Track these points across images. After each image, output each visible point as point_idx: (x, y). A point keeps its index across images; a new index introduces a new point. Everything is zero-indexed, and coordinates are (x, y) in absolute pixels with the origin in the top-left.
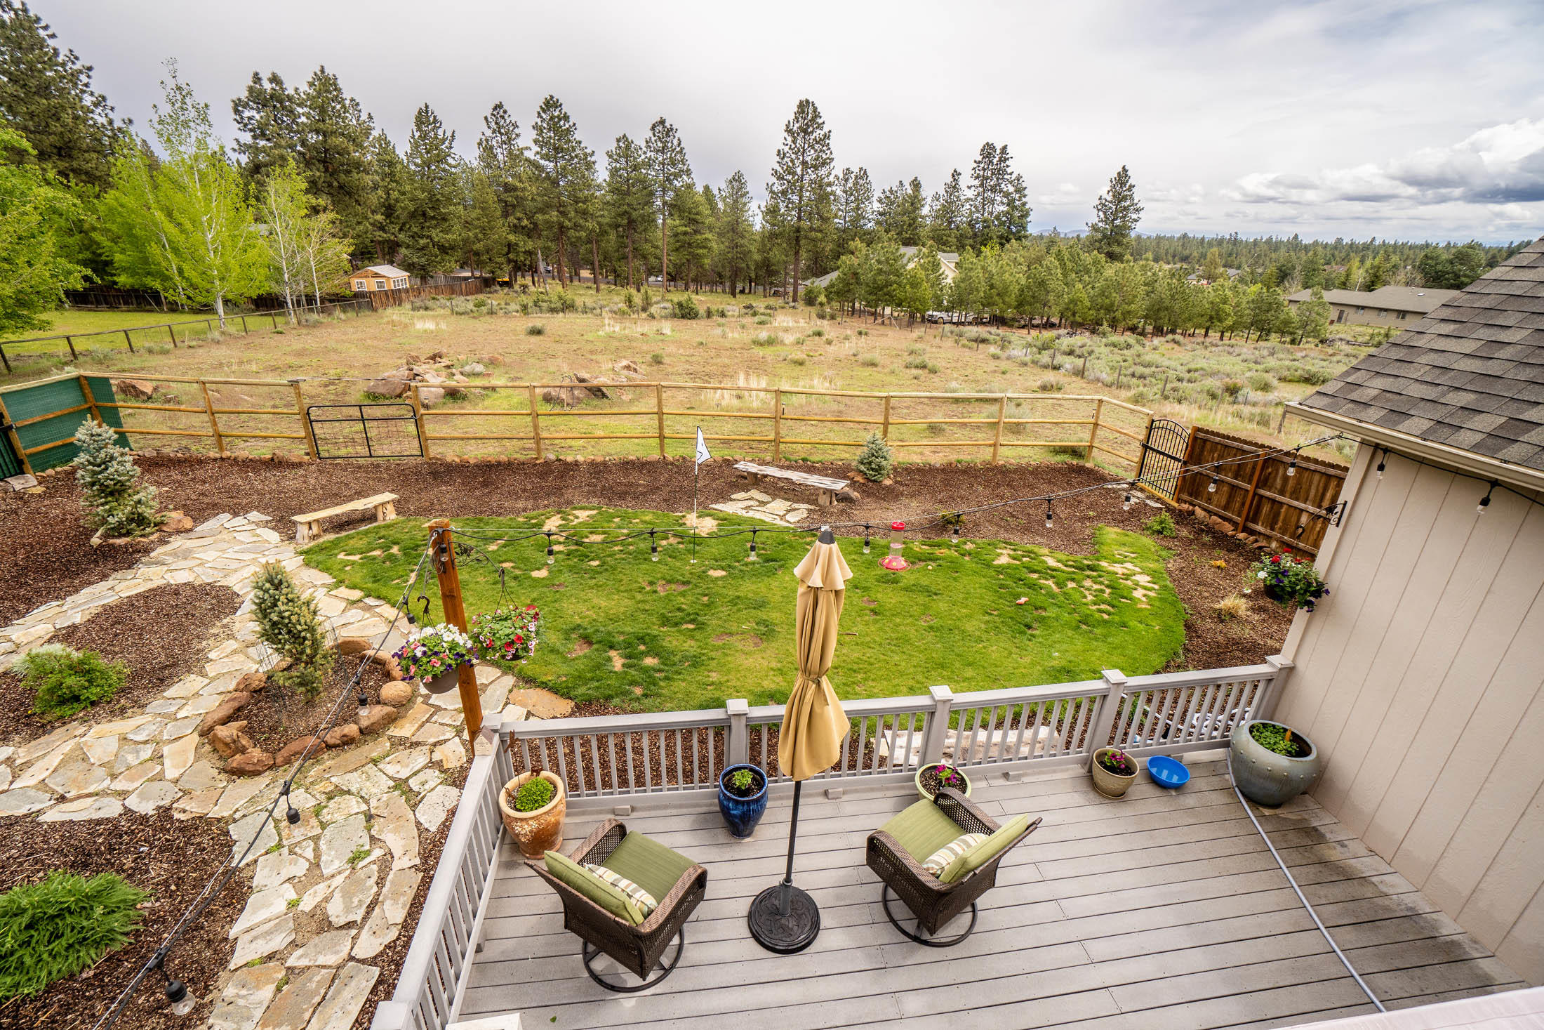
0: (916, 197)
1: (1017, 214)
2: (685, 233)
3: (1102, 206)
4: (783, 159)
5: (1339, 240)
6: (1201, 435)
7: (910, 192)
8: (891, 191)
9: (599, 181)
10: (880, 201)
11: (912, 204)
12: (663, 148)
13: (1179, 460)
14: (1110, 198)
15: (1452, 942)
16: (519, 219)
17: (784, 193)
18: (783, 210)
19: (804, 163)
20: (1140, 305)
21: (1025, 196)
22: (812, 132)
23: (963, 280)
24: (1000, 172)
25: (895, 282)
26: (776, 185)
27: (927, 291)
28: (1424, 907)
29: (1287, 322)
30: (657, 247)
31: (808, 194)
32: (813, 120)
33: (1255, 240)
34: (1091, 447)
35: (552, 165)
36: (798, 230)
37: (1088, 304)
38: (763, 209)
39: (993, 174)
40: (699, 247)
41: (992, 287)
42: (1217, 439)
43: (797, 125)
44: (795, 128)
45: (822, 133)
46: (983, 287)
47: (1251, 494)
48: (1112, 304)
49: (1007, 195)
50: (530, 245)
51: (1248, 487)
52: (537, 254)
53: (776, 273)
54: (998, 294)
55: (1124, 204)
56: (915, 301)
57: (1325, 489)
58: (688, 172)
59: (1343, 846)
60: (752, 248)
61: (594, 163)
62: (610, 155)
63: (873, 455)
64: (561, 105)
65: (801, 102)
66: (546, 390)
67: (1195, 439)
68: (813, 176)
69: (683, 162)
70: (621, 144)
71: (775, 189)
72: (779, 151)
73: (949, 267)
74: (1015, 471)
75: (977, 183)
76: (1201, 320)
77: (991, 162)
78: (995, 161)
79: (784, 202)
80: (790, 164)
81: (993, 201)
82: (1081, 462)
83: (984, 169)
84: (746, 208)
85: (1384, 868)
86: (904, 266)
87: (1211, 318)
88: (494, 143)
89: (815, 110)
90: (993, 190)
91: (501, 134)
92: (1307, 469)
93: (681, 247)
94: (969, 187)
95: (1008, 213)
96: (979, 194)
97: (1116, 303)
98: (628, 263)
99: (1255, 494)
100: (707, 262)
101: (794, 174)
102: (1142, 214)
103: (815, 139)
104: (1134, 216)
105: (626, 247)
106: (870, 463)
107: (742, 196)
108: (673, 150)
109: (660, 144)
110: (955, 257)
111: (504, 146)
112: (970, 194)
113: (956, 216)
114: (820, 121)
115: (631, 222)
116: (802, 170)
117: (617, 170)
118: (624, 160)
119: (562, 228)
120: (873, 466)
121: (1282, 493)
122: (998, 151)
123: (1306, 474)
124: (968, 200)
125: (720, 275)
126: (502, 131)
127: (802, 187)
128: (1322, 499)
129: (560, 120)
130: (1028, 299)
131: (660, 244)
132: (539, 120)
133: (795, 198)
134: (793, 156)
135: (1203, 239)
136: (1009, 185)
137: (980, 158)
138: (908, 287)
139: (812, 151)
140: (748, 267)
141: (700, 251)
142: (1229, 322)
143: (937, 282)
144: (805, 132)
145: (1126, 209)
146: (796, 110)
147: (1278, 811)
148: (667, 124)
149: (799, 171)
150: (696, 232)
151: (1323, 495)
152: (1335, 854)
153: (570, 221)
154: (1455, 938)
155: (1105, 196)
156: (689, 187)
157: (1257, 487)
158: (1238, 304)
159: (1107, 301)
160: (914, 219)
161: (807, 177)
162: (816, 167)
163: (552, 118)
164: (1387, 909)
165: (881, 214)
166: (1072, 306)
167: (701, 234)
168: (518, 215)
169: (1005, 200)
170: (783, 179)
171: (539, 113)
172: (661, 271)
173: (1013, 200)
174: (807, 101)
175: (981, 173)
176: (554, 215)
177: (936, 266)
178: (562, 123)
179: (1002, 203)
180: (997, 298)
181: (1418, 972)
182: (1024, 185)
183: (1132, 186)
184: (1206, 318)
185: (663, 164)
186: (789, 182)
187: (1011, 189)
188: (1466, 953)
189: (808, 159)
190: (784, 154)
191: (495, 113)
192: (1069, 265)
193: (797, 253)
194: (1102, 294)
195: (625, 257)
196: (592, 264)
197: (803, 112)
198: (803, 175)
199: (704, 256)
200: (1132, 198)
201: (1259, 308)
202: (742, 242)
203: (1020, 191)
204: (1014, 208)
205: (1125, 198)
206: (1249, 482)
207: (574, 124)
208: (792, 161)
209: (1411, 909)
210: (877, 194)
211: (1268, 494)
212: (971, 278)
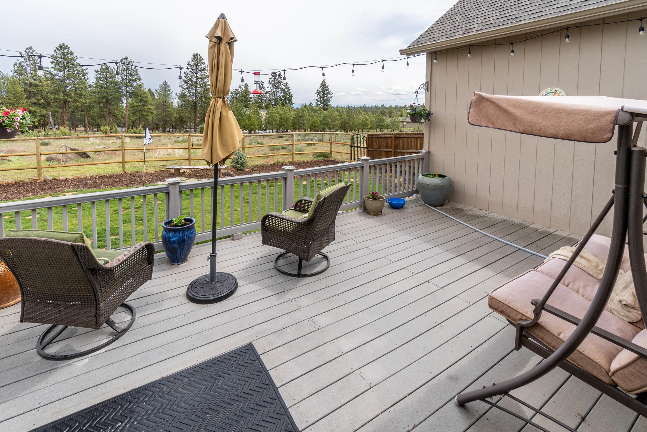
0: (247, 90)
1: (288, 96)
2: (138, 106)
3: (318, 93)
4: (187, 75)
5: (396, 106)
6: (370, 136)
7: (244, 89)
8: (236, 89)
9: (90, 83)
10: (232, 93)
11: (245, 93)
12: (127, 69)
13: (365, 148)
14: (321, 90)
15: (520, 224)
16: (38, 100)
17: (187, 88)
18: (188, 95)
19: (196, 77)
20: (338, 123)
21: (290, 90)
22: (200, 65)
23: (269, 117)
24: (279, 82)
25: (241, 119)
26: (184, 85)
27: (254, 121)
28: (506, 218)
29: (388, 125)
30: (123, 113)
31: (199, 89)
32: (200, 61)
33: (371, 107)
34: (331, 152)
35: (61, 73)
36: (195, 103)
37: (320, 123)
38: (179, 95)
39: (276, 82)
40: (145, 111)
41: (282, 119)
42: (376, 136)
43: (193, 63)
44: (192, 64)
45: (204, 66)
46: (278, 119)
47: (393, 152)
48: (328, 122)
49: (283, 90)
50: (44, 112)
51: (392, 150)
52: (48, 117)
53: (186, 122)
54: (285, 121)
55: (326, 92)
56: (250, 125)
57: (417, 143)
58: (140, 79)
59: (471, 210)
60: (174, 112)
61: (87, 73)
62: (97, 72)
63: (239, 158)
64: (69, 48)
65: (194, 54)
66: (48, 156)
67: (369, 138)
68: (201, 82)
69: (137, 75)
70: (103, 67)
71: (183, 87)
72: (185, 72)
73: (263, 114)
74: (303, 163)
75: (271, 86)
76: (360, 127)
77: (275, 78)
78: (277, 78)
79: (188, 92)
80: (190, 77)
81: (278, 92)
82: (328, 159)
83: (273, 81)
84: (170, 96)
85: (487, 212)
86: (244, 113)
87: (363, 126)
88: (25, 64)
89: (201, 57)
90: (277, 88)
91: (30, 61)
92: (409, 137)
93: (136, 112)
94: (268, 87)
95: (284, 96)
96: (272, 90)
97: (330, 122)
98: (105, 119)
99: (395, 152)
100: (150, 118)
101: (192, 81)
102: (333, 95)
103: (201, 68)
104: (330, 96)
105: (104, 112)
106: (237, 162)
107: (167, 91)
108: (132, 70)
109: (124, 67)
110: (266, 111)
111: (31, 66)
112: (269, 89)
113: (264, 98)
114: (203, 61)
115: (107, 101)
116: (196, 79)
117: (100, 78)
118: (105, 74)
119: (66, 102)
120: (239, 163)
121: (403, 149)
122: (278, 75)
123: (409, 140)
124: (268, 92)
125: (157, 125)
126: (31, 59)
127: (196, 86)
128: (417, 147)
129: (68, 54)
130: (296, 123)
131: (124, 111)
132: (55, 54)
133: (194, 91)
134: (192, 74)
135: (354, 107)
136: (283, 87)
137: (271, 77)
138: (247, 120)
139: (200, 73)
140: (171, 120)
141: (147, 113)
142: (369, 126)
143: (259, 119)
144: (197, 65)
145: (327, 94)
146: (192, 57)
147: (444, 207)
148: (129, 60)
149: (195, 80)
150: (144, 105)
151: (417, 145)
152: (470, 213)
153: (71, 98)
154: (520, 222)
155: (319, 89)
156: (140, 86)
157: (394, 149)
158: (371, 121)
159: (326, 122)
160: (247, 99)
161: (198, 82)
162: (202, 79)
163: (63, 53)
164: (495, 221)
165: (232, 98)
166: (313, 124)
167: (146, 106)
168: (37, 98)
169: (282, 92)
170: (187, 83)
171: (55, 50)
172: (125, 124)
173: (286, 92)
174: (197, 54)
175: (272, 82)
176: (62, 96)
177: (258, 113)
178: (69, 55)
179: (281, 92)
180: (284, 123)
181: (515, 233)
182: (289, 86)
183: (327, 86)
184: (361, 126)
185: (127, 76)
186: (190, 84)
187: (284, 88)
188: (525, 225)
189: (198, 75)
190: (187, 73)
191: (27, 51)
192: (310, 111)
193: (195, 112)
194: (324, 119)
195: (104, 117)
196: (84, 122)
197: (195, 58)
198: (196, 82)
199: (148, 115)
200: (328, 90)
201: (378, 122)
202: (168, 109)
203: (288, 88)
204: (286, 94)
205: (326, 90)
206: (391, 149)
207: (76, 56)
208: (191, 76)
209: (502, 219)
210: (231, 90)
211: (399, 151)
212: (273, 116)
